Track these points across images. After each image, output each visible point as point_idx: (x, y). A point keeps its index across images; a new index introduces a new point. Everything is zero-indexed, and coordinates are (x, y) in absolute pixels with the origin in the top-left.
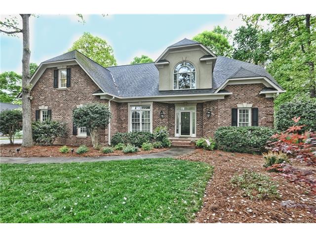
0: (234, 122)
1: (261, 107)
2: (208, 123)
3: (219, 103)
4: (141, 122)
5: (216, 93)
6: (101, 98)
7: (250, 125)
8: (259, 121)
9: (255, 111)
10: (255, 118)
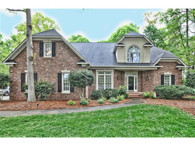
0: (162, 83)
1: (176, 74)
2: (146, 83)
3: (154, 72)
4: (105, 82)
5: (154, 66)
6: (82, 66)
7: (170, 84)
8: (175, 82)
9: (173, 76)
10: (173, 80)
